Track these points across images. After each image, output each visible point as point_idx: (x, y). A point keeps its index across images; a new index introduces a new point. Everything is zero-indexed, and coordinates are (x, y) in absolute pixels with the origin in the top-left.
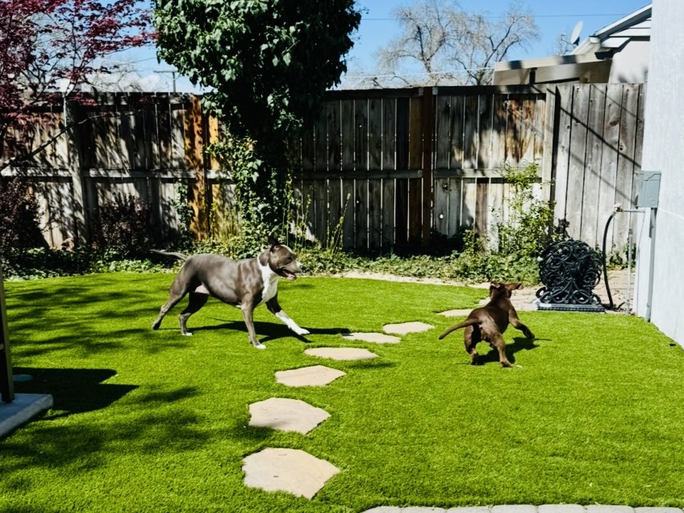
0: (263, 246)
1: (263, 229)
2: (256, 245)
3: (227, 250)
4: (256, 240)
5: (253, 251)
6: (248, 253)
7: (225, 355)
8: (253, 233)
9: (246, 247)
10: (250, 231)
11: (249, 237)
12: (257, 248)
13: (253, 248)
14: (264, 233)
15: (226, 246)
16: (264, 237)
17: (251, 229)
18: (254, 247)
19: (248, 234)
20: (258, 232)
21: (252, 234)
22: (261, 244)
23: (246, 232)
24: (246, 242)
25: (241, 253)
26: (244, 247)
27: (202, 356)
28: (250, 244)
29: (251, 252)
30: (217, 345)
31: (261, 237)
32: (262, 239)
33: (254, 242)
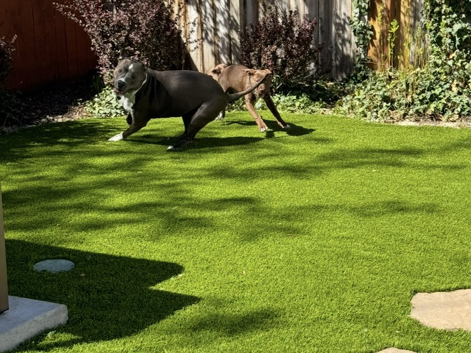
0: (455, 82)
1: (458, 60)
2: (447, 82)
3: (404, 86)
4: (446, 74)
5: (440, 89)
6: (433, 92)
7: (349, 253)
8: (445, 64)
9: (431, 83)
10: (440, 62)
11: (438, 70)
12: (448, 86)
13: (441, 86)
14: (459, 64)
15: (403, 81)
16: (458, 70)
17: (440, 58)
18: (443, 83)
19: (436, 65)
20: (450, 63)
21: (441, 65)
22: (453, 80)
23: (435, 63)
24: (432, 77)
25: (423, 92)
26: (428, 83)
27: (315, 252)
28: (437, 79)
29: (437, 92)
30: (344, 234)
31: (454, 70)
32: (456, 73)
33: (443, 77)
